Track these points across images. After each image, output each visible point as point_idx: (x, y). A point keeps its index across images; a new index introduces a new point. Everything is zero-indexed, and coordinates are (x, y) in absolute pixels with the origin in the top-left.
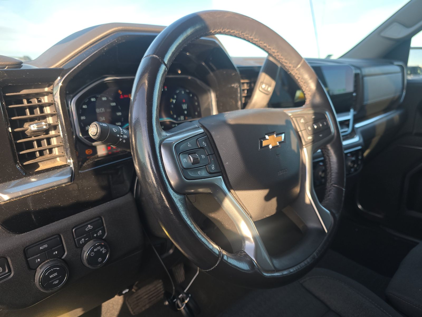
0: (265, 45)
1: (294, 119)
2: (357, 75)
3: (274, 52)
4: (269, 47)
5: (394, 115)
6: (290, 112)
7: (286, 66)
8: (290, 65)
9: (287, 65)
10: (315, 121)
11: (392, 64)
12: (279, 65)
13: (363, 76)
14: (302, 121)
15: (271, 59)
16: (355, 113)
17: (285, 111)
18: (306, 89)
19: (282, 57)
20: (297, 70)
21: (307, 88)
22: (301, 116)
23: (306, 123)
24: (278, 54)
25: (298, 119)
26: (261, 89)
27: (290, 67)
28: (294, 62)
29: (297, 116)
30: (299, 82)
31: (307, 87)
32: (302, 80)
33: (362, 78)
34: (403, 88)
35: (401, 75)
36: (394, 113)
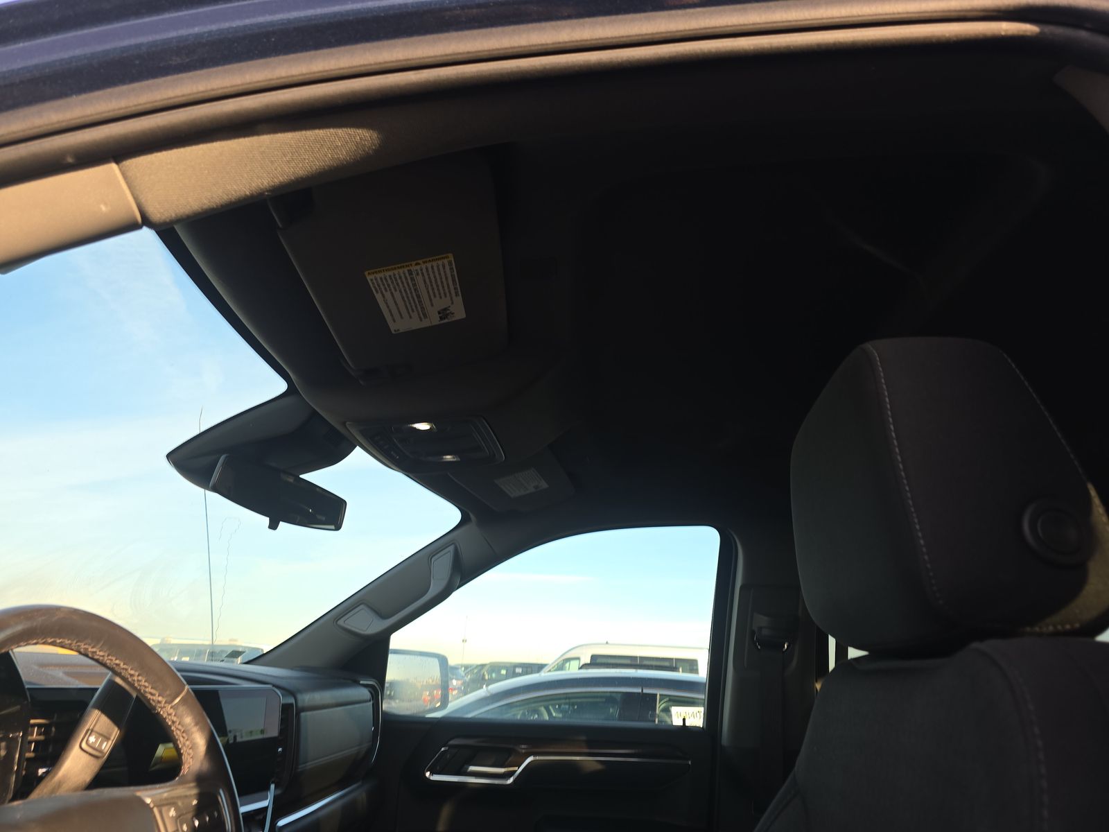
0: (117, 662)
1: (156, 810)
2: (286, 709)
3: (132, 675)
4: (125, 666)
5: (357, 792)
6: (148, 795)
7: (153, 700)
8: (160, 699)
9: (154, 698)
10: (199, 811)
11: (356, 683)
12: (134, 695)
13: (300, 710)
14: (172, 813)
15: (118, 680)
16: (279, 792)
17: (138, 794)
18: (184, 744)
19: (146, 684)
20: (171, 708)
21: (188, 743)
22: (170, 803)
23: (179, 818)
24: (140, 678)
25: (164, 809)
26: (84, 745)
27: (159, 702)
28: (168, 692)
29: (161, 805)
30: (173, 731)
31: (187, 740)
32: (180, 727)
33: (298, 714)
34: (375, 733)
35: (373, 704)
36: (358, 788)
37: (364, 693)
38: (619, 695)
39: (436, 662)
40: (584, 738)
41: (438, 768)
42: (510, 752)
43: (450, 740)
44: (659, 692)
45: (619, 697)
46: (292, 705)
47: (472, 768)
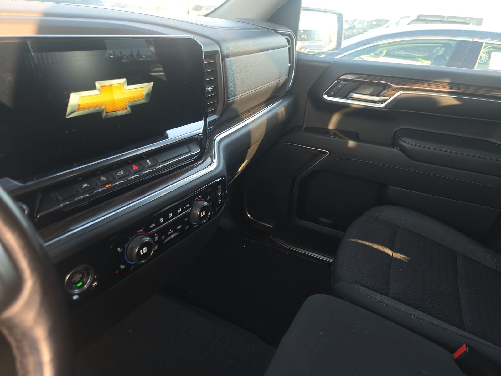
5: (278, 108)
13: (226, 56)
33: (223, 59)
34: (290, 69)
35: (289, 48)
36: (279, 104)
37: (283, 40)
38: (455, 42)
39: (335, 17)
40: (448, 81)
41: (332, 93)
42: (385, 87)
43: (341, 76)
44: (484, 41)
45: (453, 44)
46: (217, 51)
47: (355, 95)
